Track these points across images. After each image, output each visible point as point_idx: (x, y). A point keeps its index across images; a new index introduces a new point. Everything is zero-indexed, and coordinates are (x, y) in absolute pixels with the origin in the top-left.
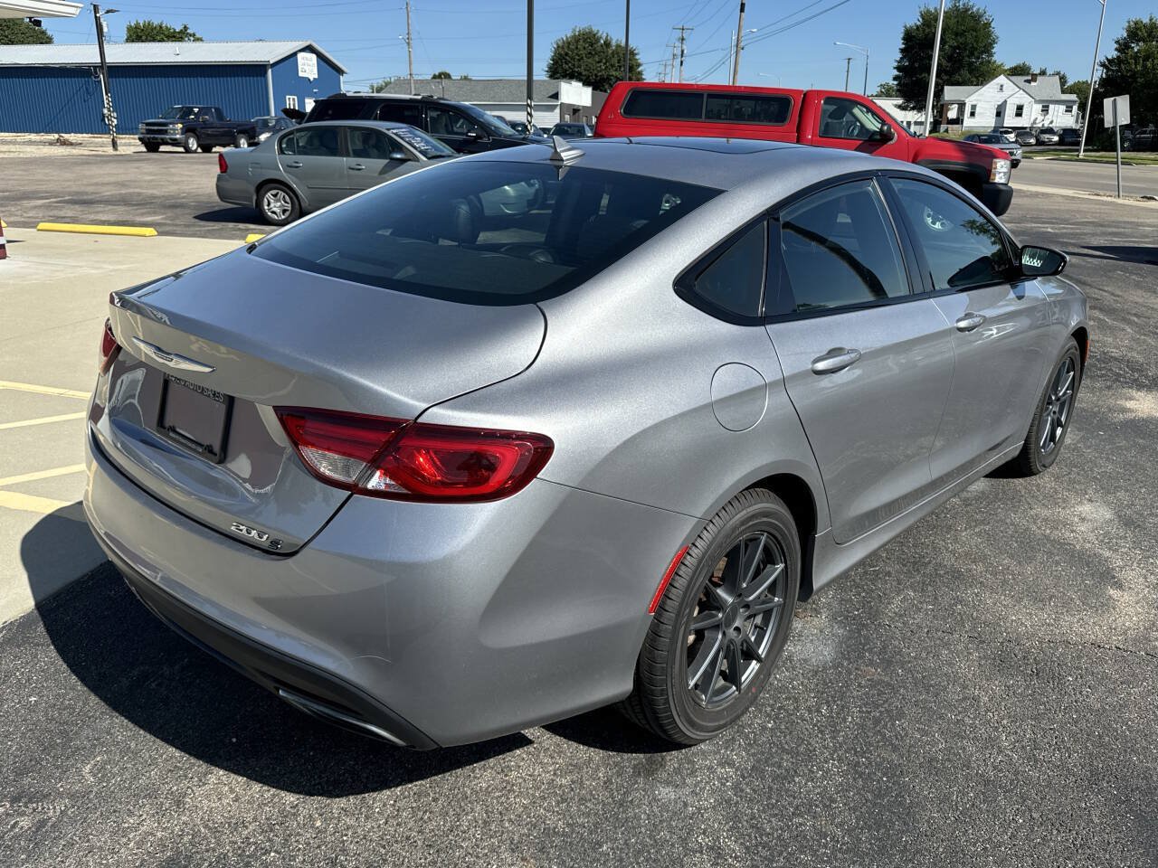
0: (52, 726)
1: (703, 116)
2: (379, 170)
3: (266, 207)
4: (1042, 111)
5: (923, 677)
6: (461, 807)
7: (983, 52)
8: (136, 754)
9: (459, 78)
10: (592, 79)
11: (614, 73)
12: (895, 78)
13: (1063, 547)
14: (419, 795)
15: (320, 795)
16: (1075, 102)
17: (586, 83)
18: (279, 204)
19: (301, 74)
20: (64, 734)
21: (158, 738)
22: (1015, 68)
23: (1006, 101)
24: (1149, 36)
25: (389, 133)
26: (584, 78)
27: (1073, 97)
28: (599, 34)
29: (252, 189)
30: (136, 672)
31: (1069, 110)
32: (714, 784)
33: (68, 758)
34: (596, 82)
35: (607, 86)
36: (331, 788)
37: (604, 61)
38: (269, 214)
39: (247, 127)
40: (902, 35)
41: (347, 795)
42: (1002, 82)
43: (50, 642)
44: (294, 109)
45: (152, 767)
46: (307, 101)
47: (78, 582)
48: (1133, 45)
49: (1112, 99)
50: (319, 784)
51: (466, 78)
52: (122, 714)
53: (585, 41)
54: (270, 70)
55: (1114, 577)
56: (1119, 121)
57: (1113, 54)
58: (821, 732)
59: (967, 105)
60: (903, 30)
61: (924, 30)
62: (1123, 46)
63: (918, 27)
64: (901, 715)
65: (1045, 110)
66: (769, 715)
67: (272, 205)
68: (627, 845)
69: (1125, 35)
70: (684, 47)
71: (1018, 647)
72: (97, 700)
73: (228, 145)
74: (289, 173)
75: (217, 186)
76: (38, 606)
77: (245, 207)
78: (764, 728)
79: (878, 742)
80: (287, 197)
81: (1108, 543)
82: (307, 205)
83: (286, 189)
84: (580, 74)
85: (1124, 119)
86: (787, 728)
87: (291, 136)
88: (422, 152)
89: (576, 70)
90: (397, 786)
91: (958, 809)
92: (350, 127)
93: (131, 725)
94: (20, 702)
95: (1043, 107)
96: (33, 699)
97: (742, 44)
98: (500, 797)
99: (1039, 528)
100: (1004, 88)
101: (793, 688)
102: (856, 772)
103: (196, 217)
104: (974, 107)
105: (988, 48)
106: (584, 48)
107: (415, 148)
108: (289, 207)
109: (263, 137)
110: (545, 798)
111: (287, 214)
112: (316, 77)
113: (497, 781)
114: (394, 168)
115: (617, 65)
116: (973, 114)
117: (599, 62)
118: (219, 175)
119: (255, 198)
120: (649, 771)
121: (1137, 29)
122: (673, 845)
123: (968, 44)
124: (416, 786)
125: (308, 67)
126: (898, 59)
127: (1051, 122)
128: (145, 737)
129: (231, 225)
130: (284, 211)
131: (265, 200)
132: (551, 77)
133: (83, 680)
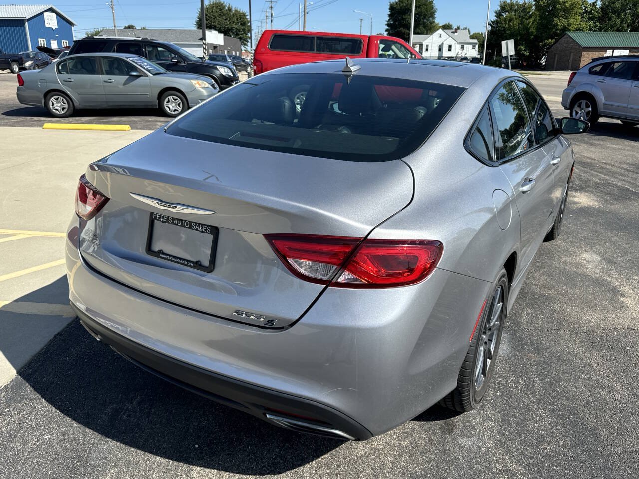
0: (69, 454)
1: (315, 50)
2: (123, 82)
3: (51, 107)
4: (461, 48)
5: (559, 356)
6: (356, 468)
7: (430, 17)
8: (136, 464)
9: (140, 28)
10: (223, 30)
11: (235, 26)
12: (387, 31)
13: (585, 277)
14: (328, 464)
15: (268, 474)
16: (476, 44)
17: (220, 32)
18: (60, 104)
19: (47, 26)
20: (79, 457)
21: (145, 451)
22: (445, 26)
23: (443, 43)
24: (511, 9)
25: (128, 60)
26: (218, 29)
27: (475, 41)
28: (224, 5)
29: (42, 96)
30: (109, 410)
31: (474, 48)
32: (487, 433)
33: (91, 474)
34: (225, 31)
35: (231, 34)
36: (272, 468)
37: (229, 19)
38: (54, 111)
39: (17, 58)
40: (389, 7)
41: (285, 471)
42: (440, 33)
43: (40, 396)
44: (44, 47)
45: (152, 472)
46: (52, 42)
47: (40, 354)
48: (503, 14)
49: (506, 41)
50: (264, 466)
51: (144, 29)
52: (113, 438)
53: (217, 8)
54: (27, 23)
55: (618, 291)
56: (509, 53)
57: (494, 19)
58: (526, 394)
59: (424, 45)
60: (389, 4)
61: (400, 5)
62: (499, 15)
63: (396, 3)
64: (560, 379)
65: (462, 48)
66: (495, 388)
67: (55, 105)
68: (460, 476)
69: (499, 9)
70: (273, 12)
71: (595, 334)
72: (92, 432)
73: (6, 69)
74: (65, 85)
75: (17, 93)
76: (20, 373)
77: (37, 107)
78: (496, 396)
79: (557, 396)
80: (64, 100)
81: (606, 273)
82: (78, 104)
83: (64, 95)
84: (215, 27)
85: (512, 52)
86: (508, 394)
87: (65, 63)
88: (149, 71)
89: (213, 24)
90: (312, 460)
91: (615, 428)
92: (103, 57)
93: (123, 446)
94: (39, 440)
95: (462, 46)
96: (46, 437)
97: (306, 11)
98: (376, 458)
99: (570, 268)
100: (442, 36)
101: (499, 371)
102: (555, 415)
103: (3, 114)
104: (427, 46)
105: (432, 15)
106: (217, 12)
107: (144, 68)
108: (66, 106)
109: (28, 64)
110: (401, 455)
111: (66, 110)
112: (57, 27)
113: (369, 449)
114: (132, 82)
115: (236, 21)
116: (427, 50)
117: (225, 20)
118: (18, 88)
119: (43, 101)
120: (450, 430)
121: (505, 6)
122: (484, 472)
123: (422, 13)
124: (323, 459)
125: (51, 21)
126: (387, 20)
127: (466, 54)
128: (136, 452)
129: (29, 118)
130: (64, 109)
131: (51, 102)
132: (198, 28)
133: (75, 418)
